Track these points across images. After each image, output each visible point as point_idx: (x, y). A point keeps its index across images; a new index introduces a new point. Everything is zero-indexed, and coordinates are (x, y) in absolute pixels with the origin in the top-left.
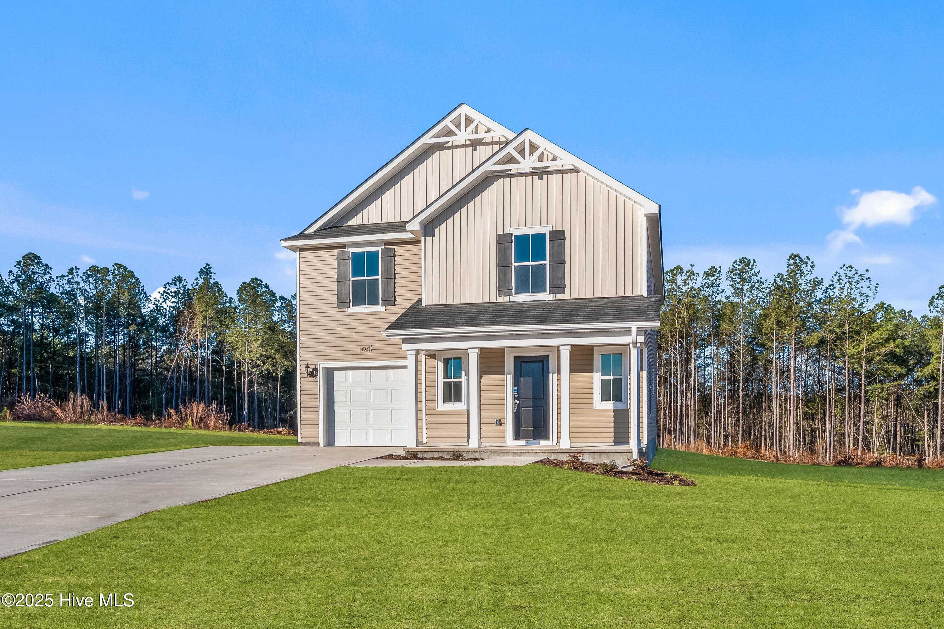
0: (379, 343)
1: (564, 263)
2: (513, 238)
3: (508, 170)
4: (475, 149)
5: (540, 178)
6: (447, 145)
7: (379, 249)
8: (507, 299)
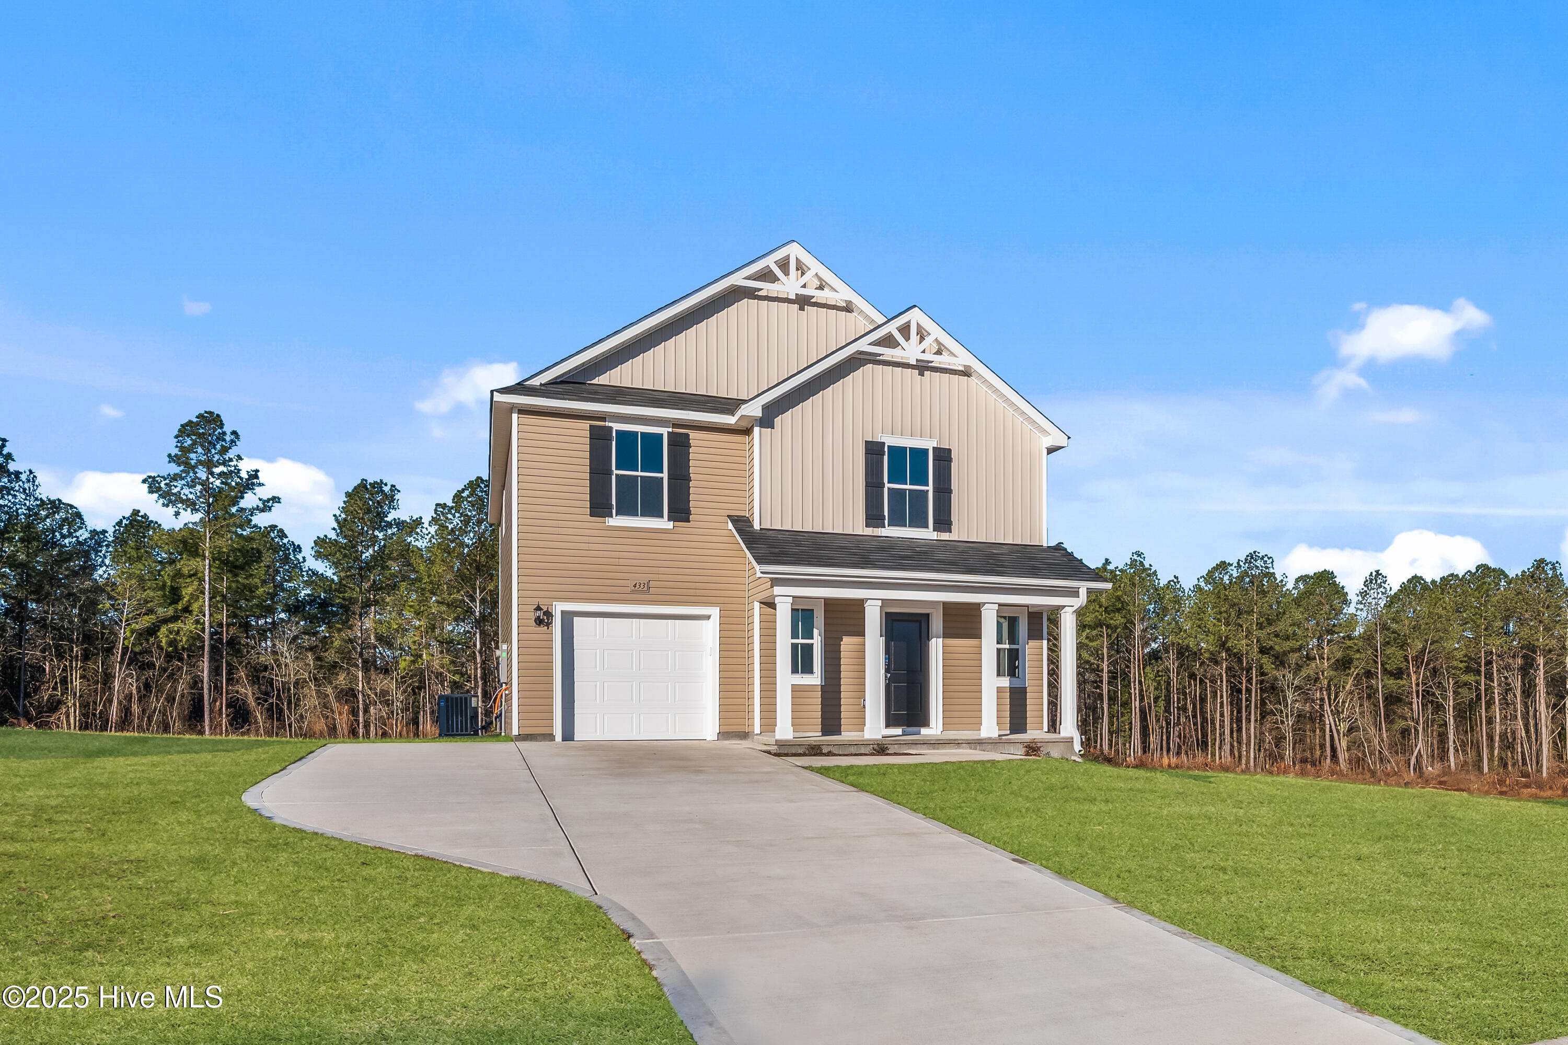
0: (662, 577)
1: (950, 492)
2: (886, 449)
3: (880, 355)
4: (802, 309)
5: (921, 374)
6: (760, 293)
7: (664, 431)
8: (878, 532)
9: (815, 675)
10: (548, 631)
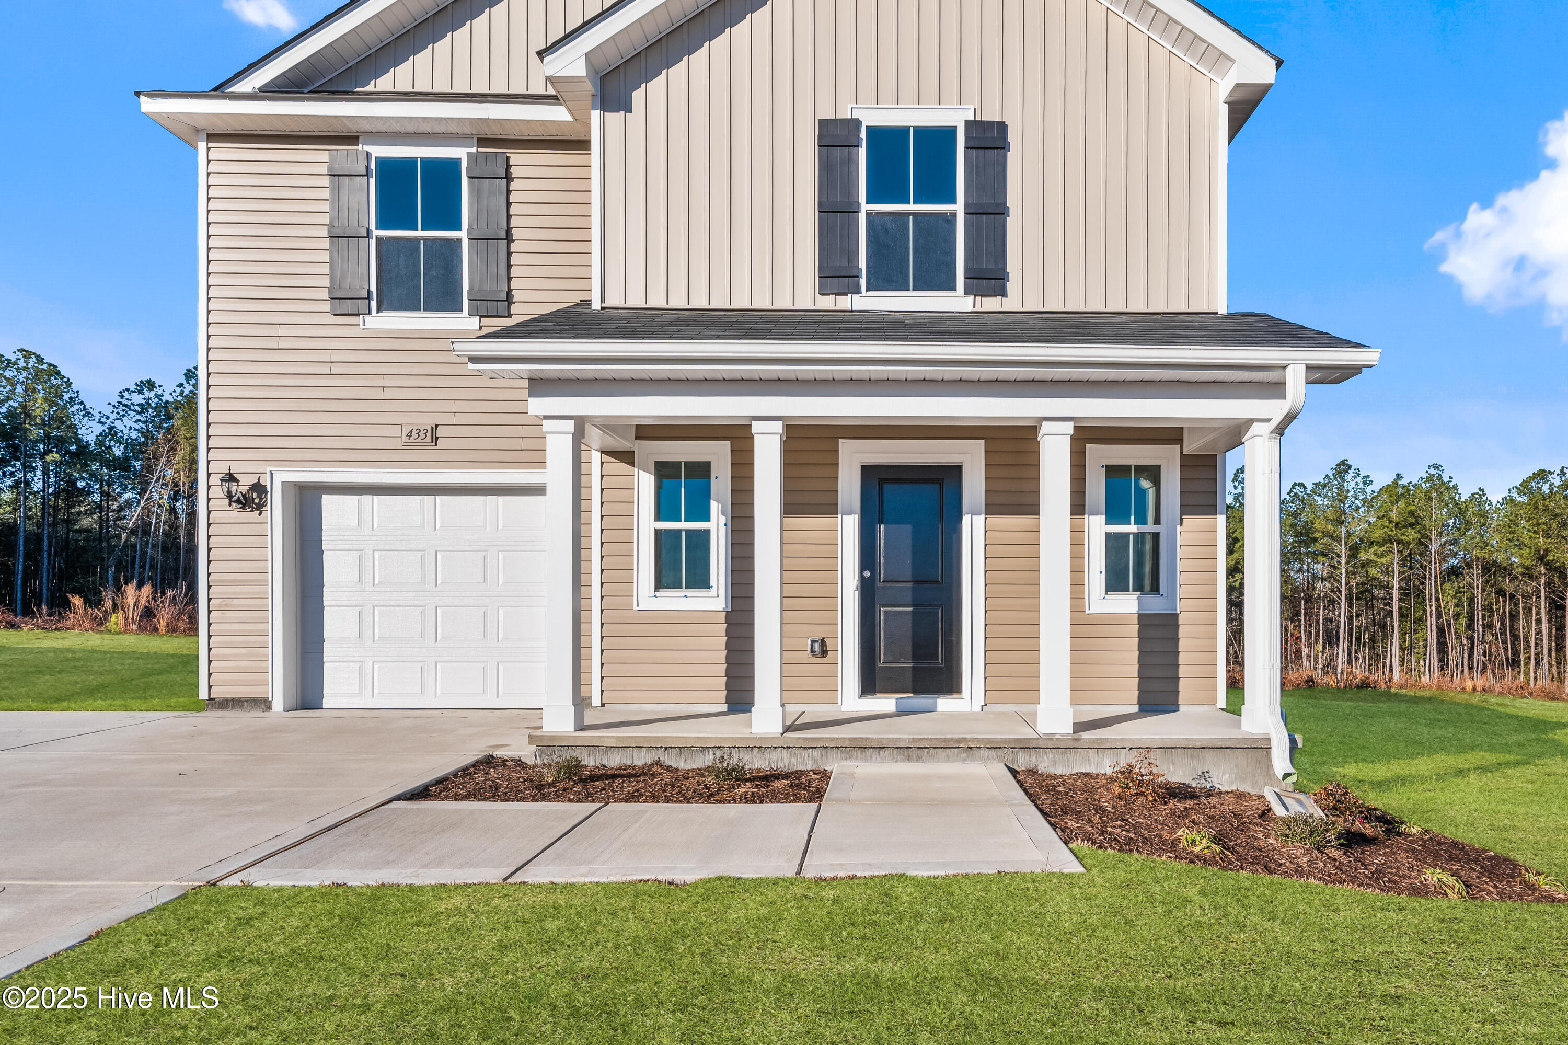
0: (459, 419)
1: (1004, 211)
2: (863, 134)
7: (460, 153)
8: (844, 303)
9: (713, 591)
10: (260, 519)
